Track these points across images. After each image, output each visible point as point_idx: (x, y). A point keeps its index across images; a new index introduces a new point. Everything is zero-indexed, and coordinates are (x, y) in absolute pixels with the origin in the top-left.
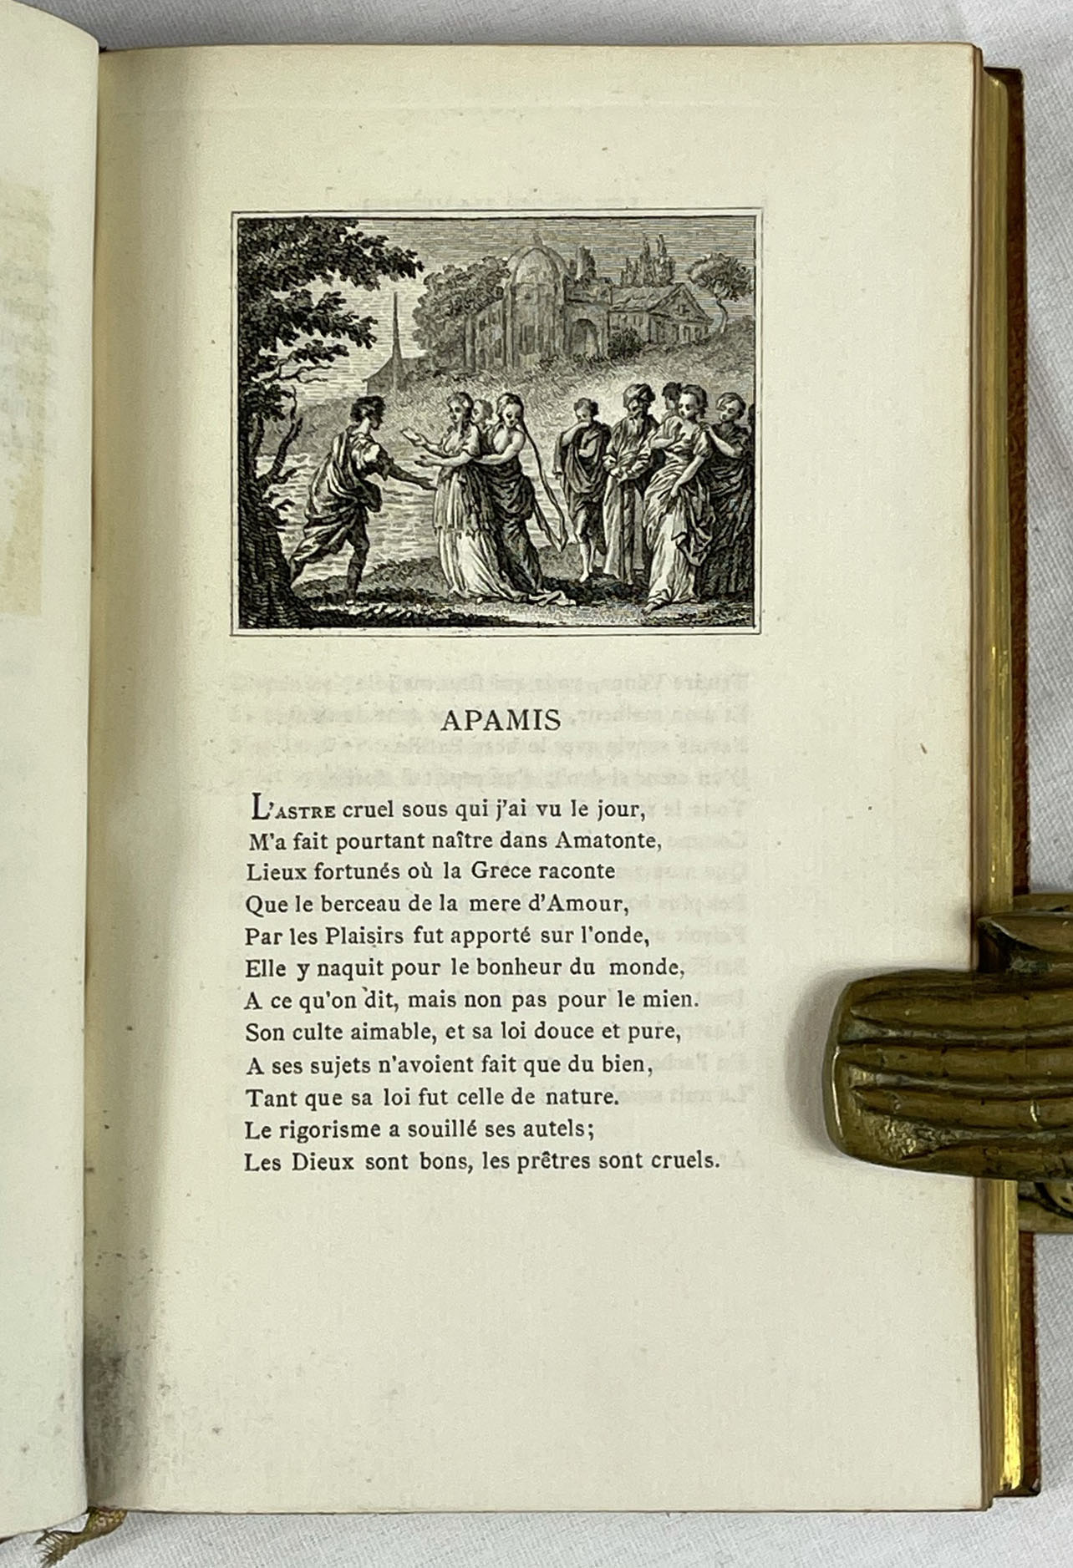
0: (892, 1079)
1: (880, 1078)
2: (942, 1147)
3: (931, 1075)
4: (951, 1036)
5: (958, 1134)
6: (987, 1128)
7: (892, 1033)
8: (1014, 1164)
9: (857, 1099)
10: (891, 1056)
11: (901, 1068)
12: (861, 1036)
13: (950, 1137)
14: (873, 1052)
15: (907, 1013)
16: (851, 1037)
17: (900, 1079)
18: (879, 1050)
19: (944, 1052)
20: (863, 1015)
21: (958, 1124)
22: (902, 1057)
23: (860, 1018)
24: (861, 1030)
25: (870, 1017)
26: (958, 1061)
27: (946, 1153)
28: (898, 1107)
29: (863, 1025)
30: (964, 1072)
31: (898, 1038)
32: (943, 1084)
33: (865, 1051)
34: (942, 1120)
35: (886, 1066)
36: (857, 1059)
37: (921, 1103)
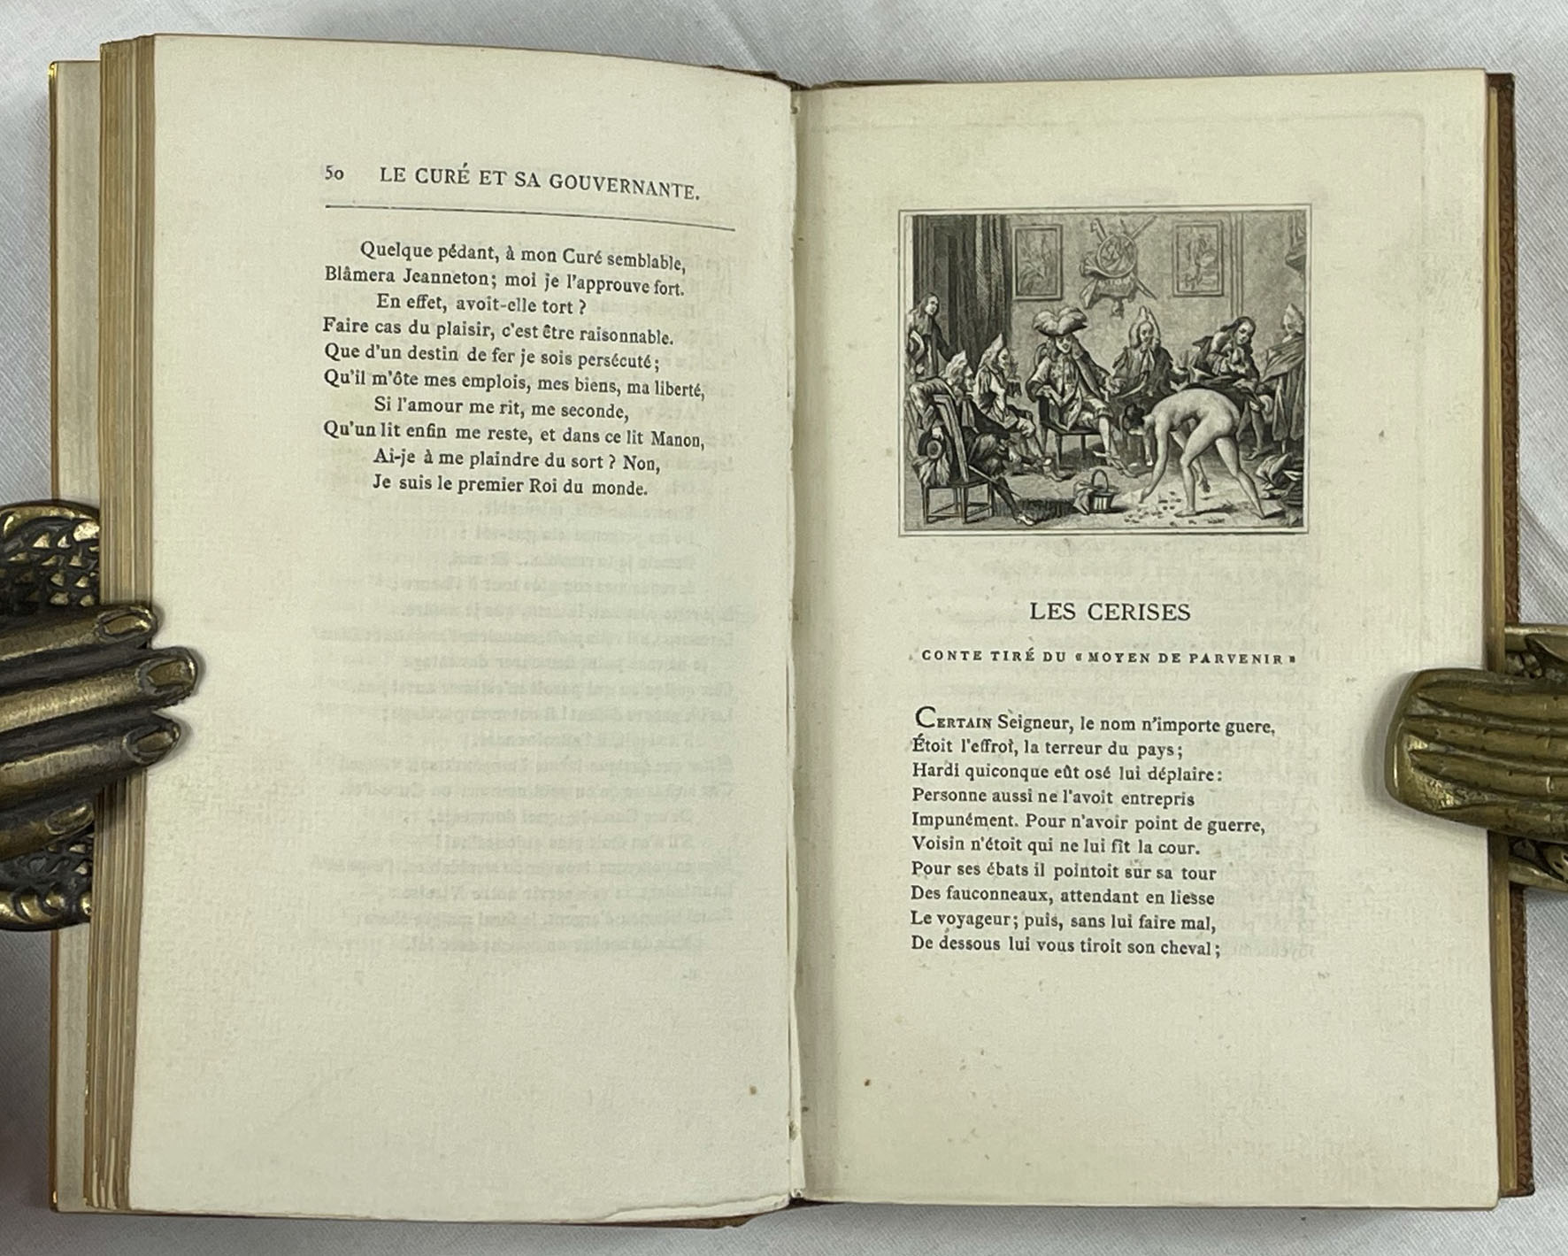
0: (1441, 749)
1: (1433, 747)
2: (1474, 805)
3: (1472, 749)
4: (1492, 722)
5: (1487, 797)
6: (1511, 794)
7: (1446, 714)
8: (1528, 824)
9: (1412, 760)
10: (1443, 731)
11: (1448, 740)
12: (1423, 712)
13: (1480, 798)
14: (1430, 725)
15: (1460, 698)
16: (1414, 712)
17: (1448, 750)
18: (1435, 725)
19: (1485, 732)
20: (1426, 697)
21: (1489, 789)
22: (1453, 732)
23: (1422, 699)
24: (1421, 708)
25: (1432, 698)
26: (1495, 740)
27: (1476, 809)
28: (1444, 769)
29: (1425, 704)
30: (1498, 749)
31: (1450, 717)
32: (1480, 757)
33: (1424, 723)
34: (1476, 784)
35: (1439, 736)
36: (1418, 730)
37: (1463, 767)
